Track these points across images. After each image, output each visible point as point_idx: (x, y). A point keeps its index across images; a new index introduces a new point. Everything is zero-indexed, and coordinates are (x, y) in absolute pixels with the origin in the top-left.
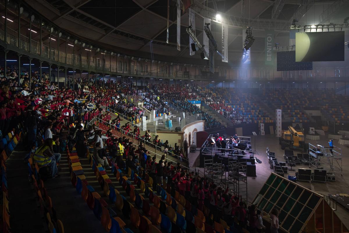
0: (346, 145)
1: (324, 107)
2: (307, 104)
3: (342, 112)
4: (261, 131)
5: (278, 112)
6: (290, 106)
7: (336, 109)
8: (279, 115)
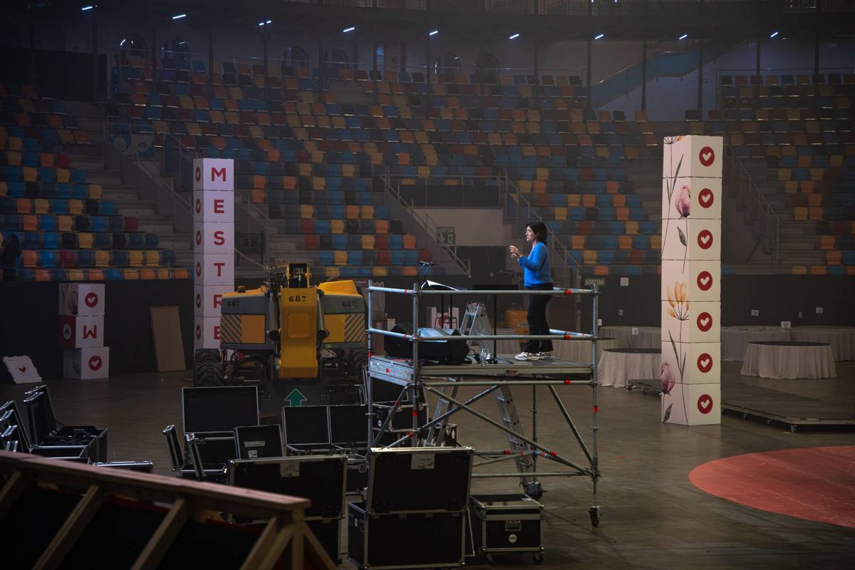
0: (640, 383)
1: (525, 186)
2: (424, 172)
3: (623, 212)
4: (80, 342)
5: (207, 173)
6: (319, 183)
7: (590, 200)
8: (218, 205)
